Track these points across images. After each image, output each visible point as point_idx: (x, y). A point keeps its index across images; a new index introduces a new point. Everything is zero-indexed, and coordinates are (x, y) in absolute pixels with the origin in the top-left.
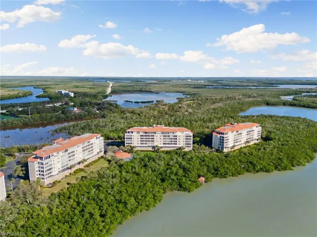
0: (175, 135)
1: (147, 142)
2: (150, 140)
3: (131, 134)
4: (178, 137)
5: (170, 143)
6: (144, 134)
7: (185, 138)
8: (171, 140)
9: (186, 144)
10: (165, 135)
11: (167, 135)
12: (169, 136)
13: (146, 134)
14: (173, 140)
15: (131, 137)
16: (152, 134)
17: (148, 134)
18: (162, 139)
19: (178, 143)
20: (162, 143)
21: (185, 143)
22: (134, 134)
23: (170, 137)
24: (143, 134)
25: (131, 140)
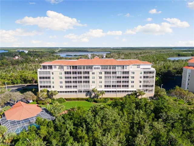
0: (125, 70)
1: (78, 84)
2: (83, 80)
3: (48, 70)
4: (131, 75)
5: (117, 84)
6: (72, 70)
7: (142, 75)
8: (119, 80)
9: (144, 86)
10: (108, 70)
11: (112, 70)
12: (115, 73)
13: (75, 70)
14: (122, 80)
15: (48, 76)
16: (86, 70)
17: (78, 70)
18: (103, 77)
19: (130, 84)
20: (103, 84)
21: (142, 84)
22: (54, 70)
23: (118, 75)
24: (69, 70)
25: (48, 80)
